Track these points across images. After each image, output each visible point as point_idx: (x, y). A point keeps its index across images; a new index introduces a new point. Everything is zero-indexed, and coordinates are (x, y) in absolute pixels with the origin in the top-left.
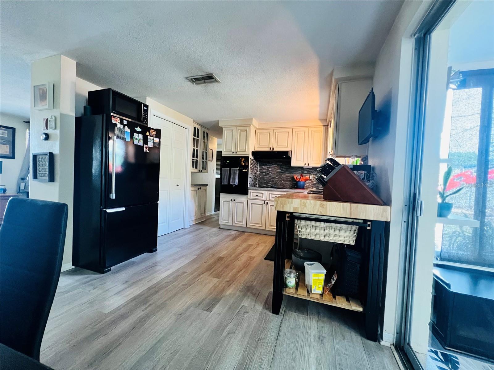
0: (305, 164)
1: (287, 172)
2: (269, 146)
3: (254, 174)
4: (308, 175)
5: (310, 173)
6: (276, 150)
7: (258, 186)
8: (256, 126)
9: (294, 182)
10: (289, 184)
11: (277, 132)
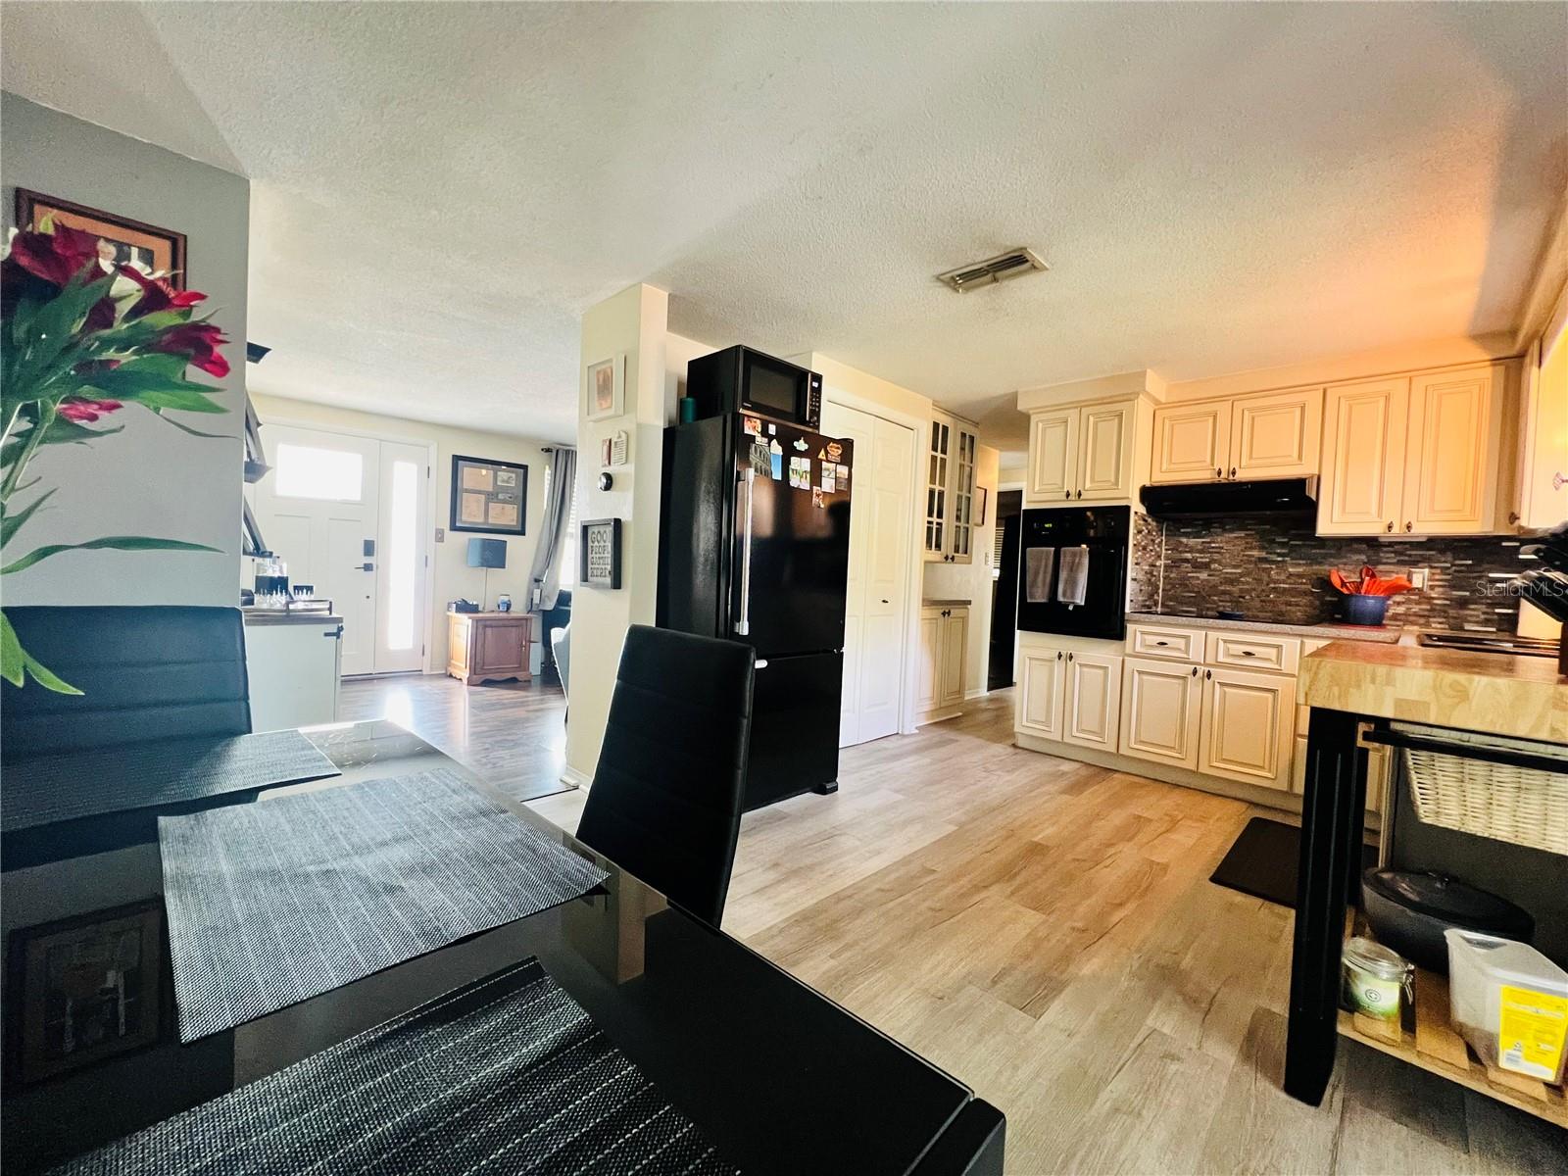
0: (1390, 527)
1: (1292, 559)
2: (1213, 465)
3: (1147, 568)
4: (1406, 569)
5: (1415, 563)
6: (1244, 475)
7: (1159, 610)
8: (1157, 397)
9: (1328, 599)
10: (1301, 606)
11: (1249, 410)
